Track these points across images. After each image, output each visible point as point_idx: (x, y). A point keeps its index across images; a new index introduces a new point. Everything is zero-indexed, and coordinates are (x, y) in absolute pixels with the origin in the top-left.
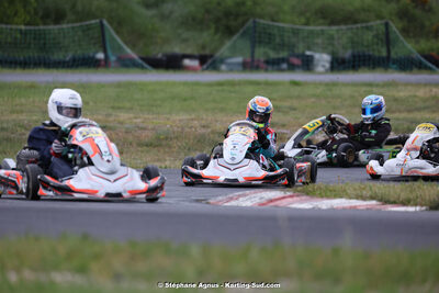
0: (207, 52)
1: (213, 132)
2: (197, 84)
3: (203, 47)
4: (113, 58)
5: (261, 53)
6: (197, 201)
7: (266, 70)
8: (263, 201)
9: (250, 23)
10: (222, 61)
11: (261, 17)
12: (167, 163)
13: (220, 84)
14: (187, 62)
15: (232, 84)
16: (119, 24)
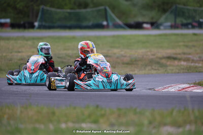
0: (154, 20)
1: (157, 57)
2: (150, 35)
3: (152, 18)
4: (111, 24)
5: (179, 21)
6: (150, 89)
7: (182, 29)
8: (180, 89)
9: (174, 7)
10: (161, 24)
11: (179, 4)
12: (136, 72)
13: (160, 35)
14: (145, 25)
15: (166, 35)
16: (113, 8)
